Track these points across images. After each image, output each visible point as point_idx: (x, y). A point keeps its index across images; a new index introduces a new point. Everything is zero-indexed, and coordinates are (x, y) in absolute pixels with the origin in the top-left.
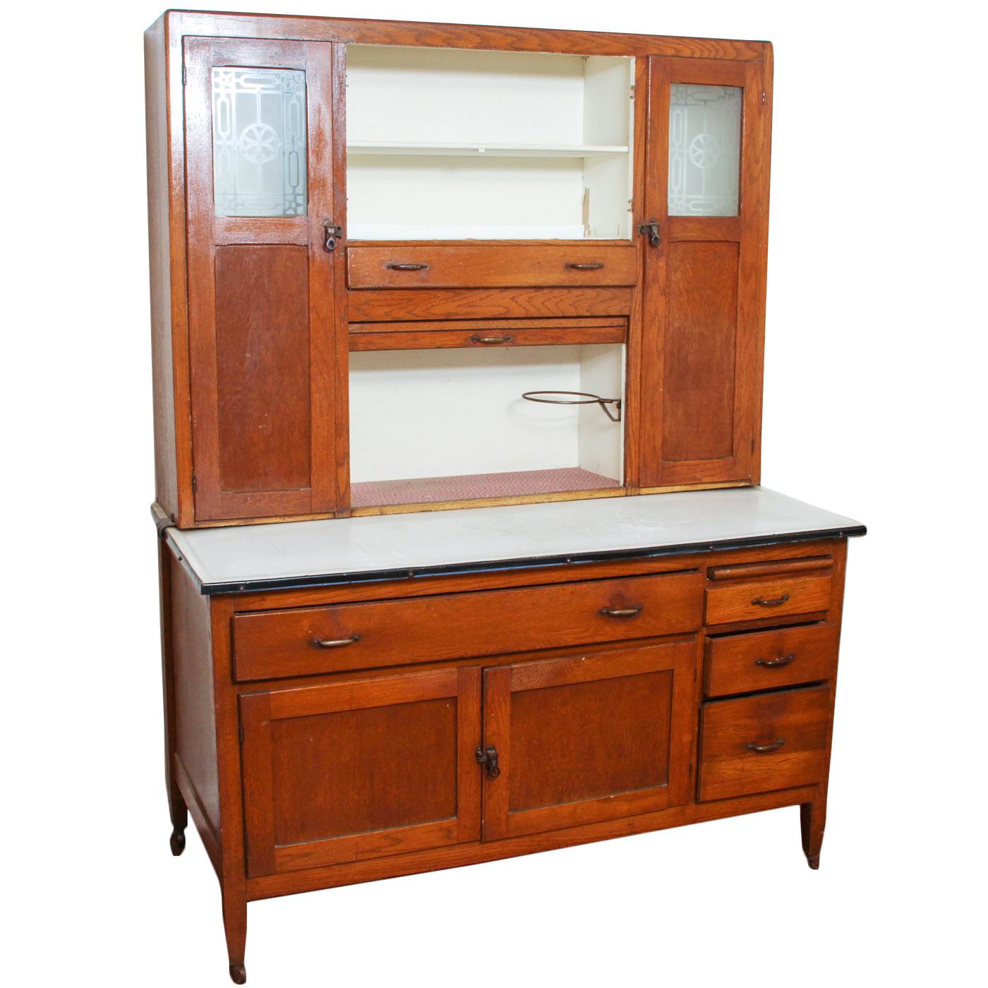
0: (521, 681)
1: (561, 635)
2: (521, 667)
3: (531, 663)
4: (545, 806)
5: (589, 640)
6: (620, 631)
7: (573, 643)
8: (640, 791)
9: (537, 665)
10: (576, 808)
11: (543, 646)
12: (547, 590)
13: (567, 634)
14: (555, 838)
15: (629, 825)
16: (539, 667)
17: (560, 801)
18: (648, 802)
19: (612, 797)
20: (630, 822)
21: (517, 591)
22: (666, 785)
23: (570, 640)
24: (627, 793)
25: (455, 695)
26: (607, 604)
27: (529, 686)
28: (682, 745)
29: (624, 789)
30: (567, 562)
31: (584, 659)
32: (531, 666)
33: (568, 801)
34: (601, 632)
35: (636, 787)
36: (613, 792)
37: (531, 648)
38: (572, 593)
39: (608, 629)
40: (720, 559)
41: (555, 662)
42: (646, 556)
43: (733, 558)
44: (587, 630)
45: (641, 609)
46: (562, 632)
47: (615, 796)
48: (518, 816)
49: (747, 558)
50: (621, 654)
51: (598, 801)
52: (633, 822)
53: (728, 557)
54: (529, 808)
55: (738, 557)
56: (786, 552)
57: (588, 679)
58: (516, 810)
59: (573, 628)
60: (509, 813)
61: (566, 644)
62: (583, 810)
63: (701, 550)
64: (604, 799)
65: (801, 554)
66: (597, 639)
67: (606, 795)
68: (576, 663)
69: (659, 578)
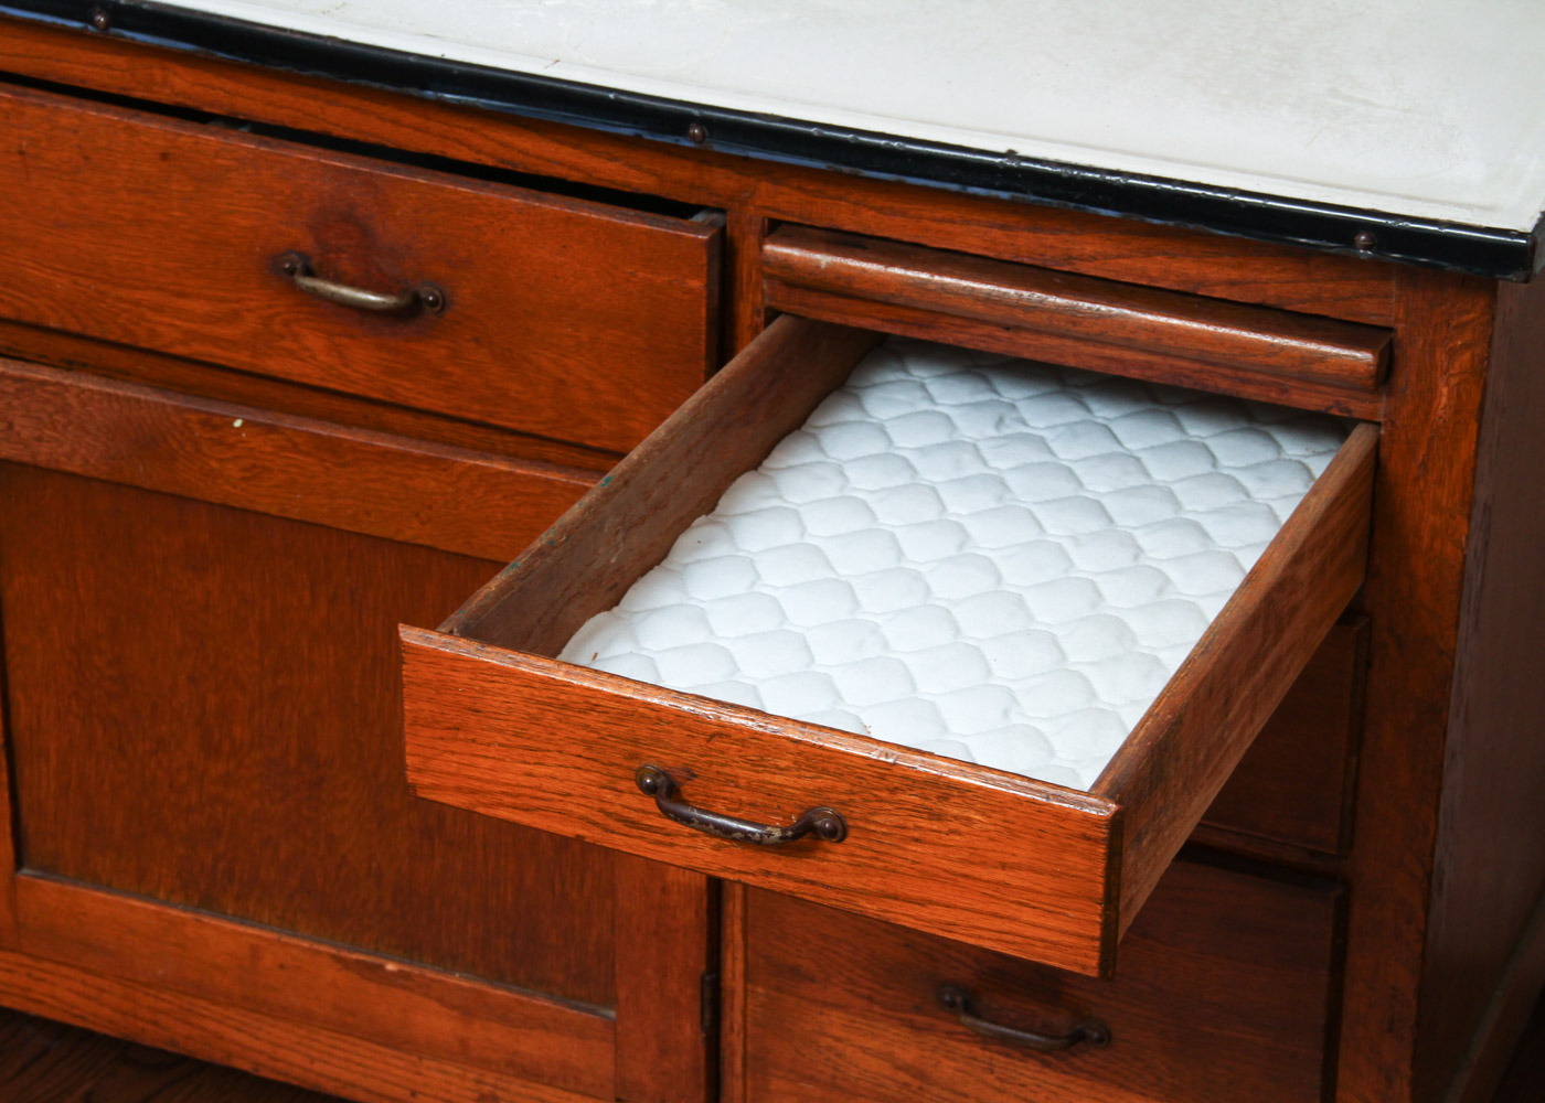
0: (10, 426)
1: (138, 303)
3: (45, 374)
4: (150, 897)
5: (241, 358)
6: (360, 365)
7: (180, 350)
9: (67, 388)
10: (255, 952)
11: (73, 326)
12: (69, 112)
13: (158, 309)
14: (212, 1026)
16: (72, 400)
17: (208, 903)
18: (531, 1045)
19: (391, 967)
22: (612, 1014)
23: (168, 332)
24: (456, 979)
26: (308, 243)
27: (44, 454)
28: (664, 890)
29: (448, 961)
30: (91, 21)
31: (238, 423)
32: (43, 383)
33: (243, 918)
34: (287, 343)
35: (498, 977)
36: (409, 949)
37: (29, 318)
38: (164, 156)
39: (314, 341)
40: (819, 200)
41: (128, 399)
42: (414, 91)
43: (880, 210)
44: (233, 318)
45: (442, 304)
46: (139, 295)
47: (407, 969)
48: (47, 894)
49: (948, 227)
50: (385, 455)
51: (337, 959)
52: (499, 1093)
53: (856, 203)
54: (96, 882)
55: (904, 214)
56: (1148, 254)
57: (262, 505)
58: (50, 869)
59: (180, 295)
60: (26, 871)
61: (156, 344)
62: (282, 967)
63: (652, 130)
64: (358, 962)
65: (1232, 283)
66: (274, 365)
67: (376, 952)
68: (215, 428)
69: (515, 199)
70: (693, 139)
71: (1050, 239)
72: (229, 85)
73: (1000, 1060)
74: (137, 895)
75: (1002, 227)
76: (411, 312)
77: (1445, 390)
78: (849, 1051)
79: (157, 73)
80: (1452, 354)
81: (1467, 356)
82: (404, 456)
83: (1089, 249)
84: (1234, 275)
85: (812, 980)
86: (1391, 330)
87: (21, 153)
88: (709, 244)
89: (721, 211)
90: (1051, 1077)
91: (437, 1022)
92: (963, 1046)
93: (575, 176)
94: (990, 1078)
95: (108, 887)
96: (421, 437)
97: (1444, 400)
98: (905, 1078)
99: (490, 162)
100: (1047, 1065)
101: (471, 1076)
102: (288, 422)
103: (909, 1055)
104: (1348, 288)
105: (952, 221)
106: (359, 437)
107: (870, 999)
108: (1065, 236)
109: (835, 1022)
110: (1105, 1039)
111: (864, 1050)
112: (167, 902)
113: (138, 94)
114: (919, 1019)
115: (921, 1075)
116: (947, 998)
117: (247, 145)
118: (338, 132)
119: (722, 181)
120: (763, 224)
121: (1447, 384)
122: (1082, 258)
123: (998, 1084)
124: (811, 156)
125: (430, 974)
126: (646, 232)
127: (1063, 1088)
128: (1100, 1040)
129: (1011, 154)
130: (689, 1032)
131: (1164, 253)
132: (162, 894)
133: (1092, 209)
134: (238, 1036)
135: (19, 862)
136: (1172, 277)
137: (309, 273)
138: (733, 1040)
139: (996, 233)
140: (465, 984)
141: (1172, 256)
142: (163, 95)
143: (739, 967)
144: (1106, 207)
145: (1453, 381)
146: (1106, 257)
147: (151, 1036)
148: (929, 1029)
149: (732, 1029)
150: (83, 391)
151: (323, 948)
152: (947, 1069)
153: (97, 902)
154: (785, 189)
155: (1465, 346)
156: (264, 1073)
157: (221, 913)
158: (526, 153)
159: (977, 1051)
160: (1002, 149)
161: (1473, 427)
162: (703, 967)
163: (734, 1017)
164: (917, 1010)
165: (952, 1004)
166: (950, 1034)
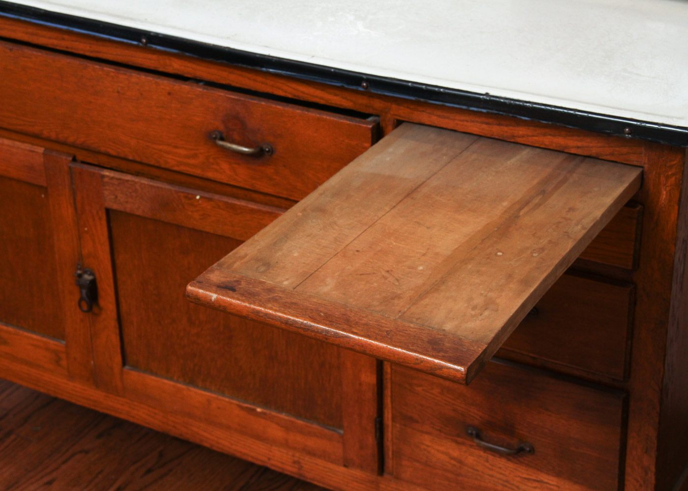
0: (116, 197)
1: (160, 150)
2: (112, 178)
3: (128, 177)
4: (171, 379)
5: (198, 172)
6: (242, 175)
7: (176, 168)
8: (300, 422)
9: (136, 183)
11: (138, 159)
12: (135, 76)
13: (167, 152)
14: (195, 429)
15: (295, 462)
16: (138, 187)
17: (192, 382)
18: (312, 443)
19: (259, 410)
20: (296, 459)
21: (97, 66)
22: (342, 432)
23: (171, 161)
24: (283, 416)
25: (44, 184)
26: (221, 127)
27: (128, 208)
28: (360, 384)
29: (281, 408)
31: (198, 197)
32: (128, 181)
33: (205, 388)
35: (299, 416)
36: (266, 403)
37: (122, 155)
38: (169, 94)
39: (225, 166)
40: (416, 112)
41: (158, 188)
42: (258, 68)
43: (439, 116)
44: (195, 156)
45: (271, 152)
46: (161, 147)
47: (265, 411)
48: (134, 376)
49: (465, 123)
50: (252, 211)
51: (239, 406)
52: (301, 461)
53: (429, 113)
54: (152, 372)
55: (448, 118)
56: (545, 135)
57: (208, 229)
58: (136, 367)
59: (176, 147)
60: (127, 367)
61: (167, 166)
62: (219, 408)
63: (348, 84)
64: (247, 408)
65: (578, 147)
66: (210, 175)
67: (254, 404)
68: (190, 199)
69: (298, 111)
70: (363, 87)
71: (505, 129)
72: (194, 66)
73: (491, 457)
74: (167, 378)
75: (487, 124)
76: (260, 155)
77: (665, 193)
78: (433, 451)
79: (168, 61)
80: (667, 178)
81: (673, 179)
82: (259, 211)
83: (521, 133)
84: (579, 144)
85: (417, 422)
86: (642, 167)
87: (118, 92)
88: (372, 129)
89: (378, 116)
90: (511, 465)
91: (276, 432)
92: (476, 451)
93: (322, 102)
94: (487, 464)
95: (156, 374)
96: (266, 204)
97: (664, 196)
98: (453, 462)
99: (290, 96)
100: (509, 460)
101: (291, 453)
102: (216, 197)
103: (455, 453)
104: (624, 150)
105: (467, 121)
106: (243, 203)
107: (440, 431)
108: (511, 128)
109: (427, 440)
110: (532, 451)
111: (438, 451)
112: (177, 381)
113: (161, 69)
114: (459, 440)
115: (460, 462)
116: (470, 431)
117: (199, 89)
118: (234, 84)
119: (378, 104)
120: (394, 121)
121: (665, 190)
122: (519, 137)
123: (490, 467)
124: (408, 94)
125: (274, 413)
126: (348, 124)
127: (516, 470)
128: (530, 451)
129: (487, 94)
130: (371, 440)
131: (551, 135)
132: (175, 378)
133: (519, 117)
134: (206, 434)
135: (124, 363)
136: (554, 145)
137: (222, 139)
138: (389, 445)
139: (484, 126)
140: (286, 418)
141: (554, 136)
142: (170, 70)
143: (390, 416)
144: (524, 116)
145: (668, 189)
146: (528, 136)
147: (174, 432)
148: (463, 444)
149: (388, 440)
150: (142, 184)
151: (234, 402)
152: (470, 460)
153: (152, 380)
154: (402, 108)
155: (673, 175)
156: (215, 448)
157: (196, 386)
158: (303, 93)
159: (482, 453)
160: (483, 92)
161: (676, 207)
162: (375, 415)
163: (389, 435)
164: (458, 436)
165: (471, 434)
166: (471, 446)
